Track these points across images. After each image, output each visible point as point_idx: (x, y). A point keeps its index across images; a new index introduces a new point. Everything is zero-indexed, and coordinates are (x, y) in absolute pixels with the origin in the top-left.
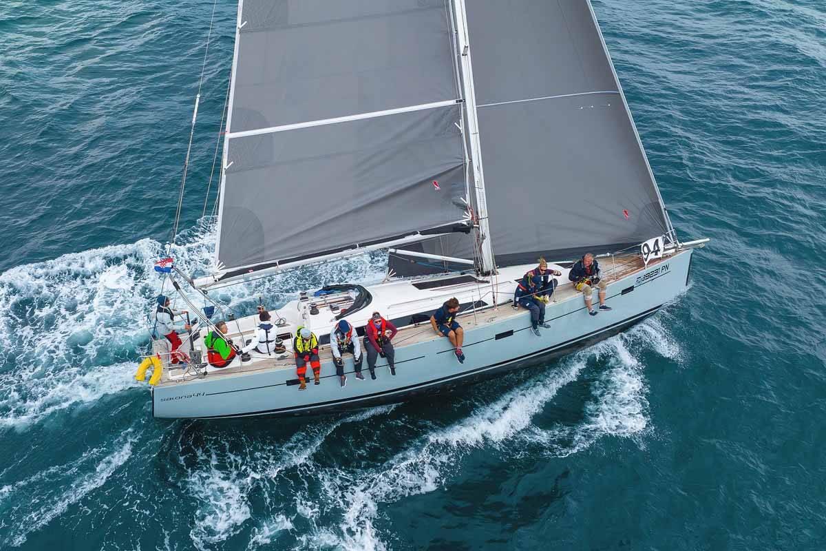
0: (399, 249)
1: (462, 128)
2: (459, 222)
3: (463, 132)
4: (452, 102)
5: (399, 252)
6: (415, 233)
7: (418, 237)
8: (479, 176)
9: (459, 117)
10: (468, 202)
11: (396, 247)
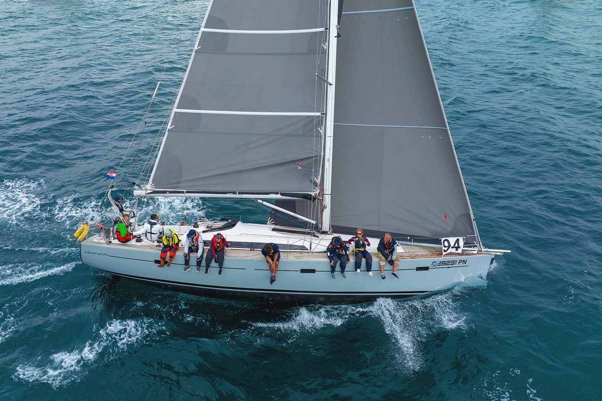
0: (264, 201)
1: (322, 132)
2: (309, 193)
3: (323, 134)
4: (318, 114)
5: (265, 203)
6: (277, 193)
7: (279, 196)
8: (328, 166)
9: (322, 125)
10: (318, 181)
11: (264, 200)
